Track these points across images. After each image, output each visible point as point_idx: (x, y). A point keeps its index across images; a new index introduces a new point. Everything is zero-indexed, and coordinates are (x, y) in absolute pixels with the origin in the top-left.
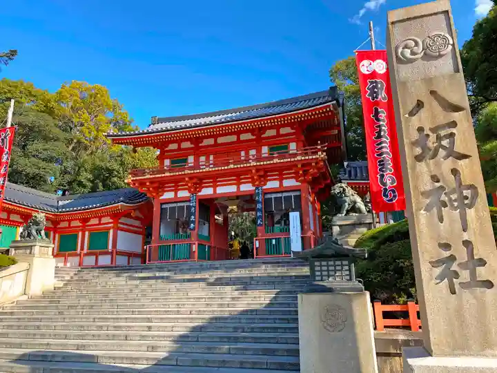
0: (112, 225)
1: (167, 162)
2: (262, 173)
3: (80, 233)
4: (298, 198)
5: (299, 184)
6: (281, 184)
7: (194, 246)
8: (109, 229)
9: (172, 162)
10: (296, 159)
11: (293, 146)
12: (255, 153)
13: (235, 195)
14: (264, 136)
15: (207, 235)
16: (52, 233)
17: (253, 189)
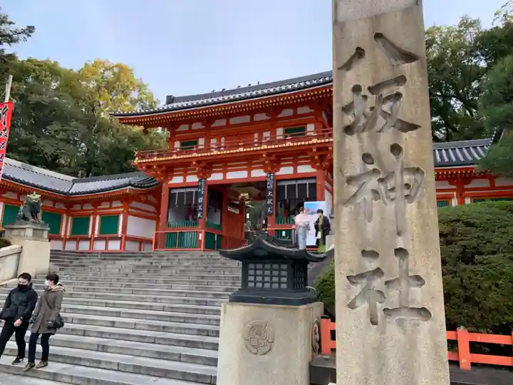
0: (122, 209)
1: (177, 144)
2: (273, 158)
3: (92, 217)
4: (313, 186)
5: (314, 170)
6: (295, 170)
7: (200, 235)
8: (119, 213)
9: (182, 145)
10: (311, 142)
11: (310, 127)
12: (269, 135)
13: (245, 181)
14: (279, 116)
15: (219, 223)
16: (65, 216)
17: (265, 174)
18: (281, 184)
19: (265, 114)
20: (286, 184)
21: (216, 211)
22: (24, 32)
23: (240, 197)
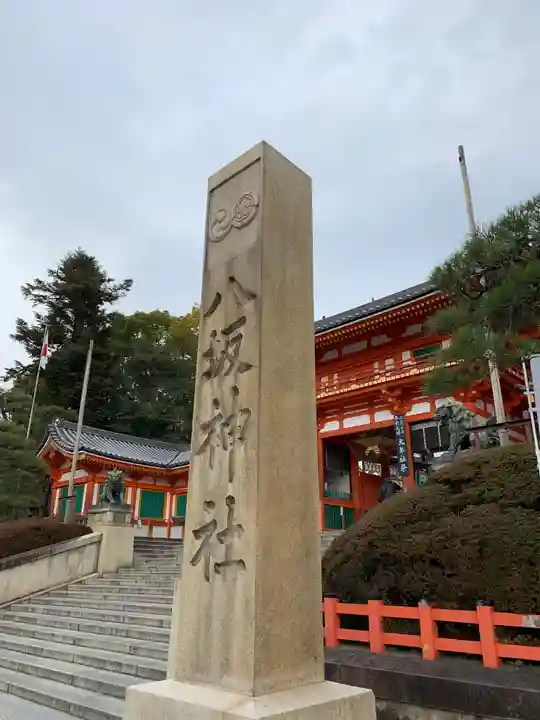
2: (399, 392)
6: (432, 406)
12: (393, 362)
13: (368, 429)
14: (404, 335)
15: (348, 492)
16: (168, 494)
17: (391, 417)
18: (417, 427)
19: (385, 336)
20: (423, 427)
21: (342, 474)
22: (122, 287)
23: (367, 452)
